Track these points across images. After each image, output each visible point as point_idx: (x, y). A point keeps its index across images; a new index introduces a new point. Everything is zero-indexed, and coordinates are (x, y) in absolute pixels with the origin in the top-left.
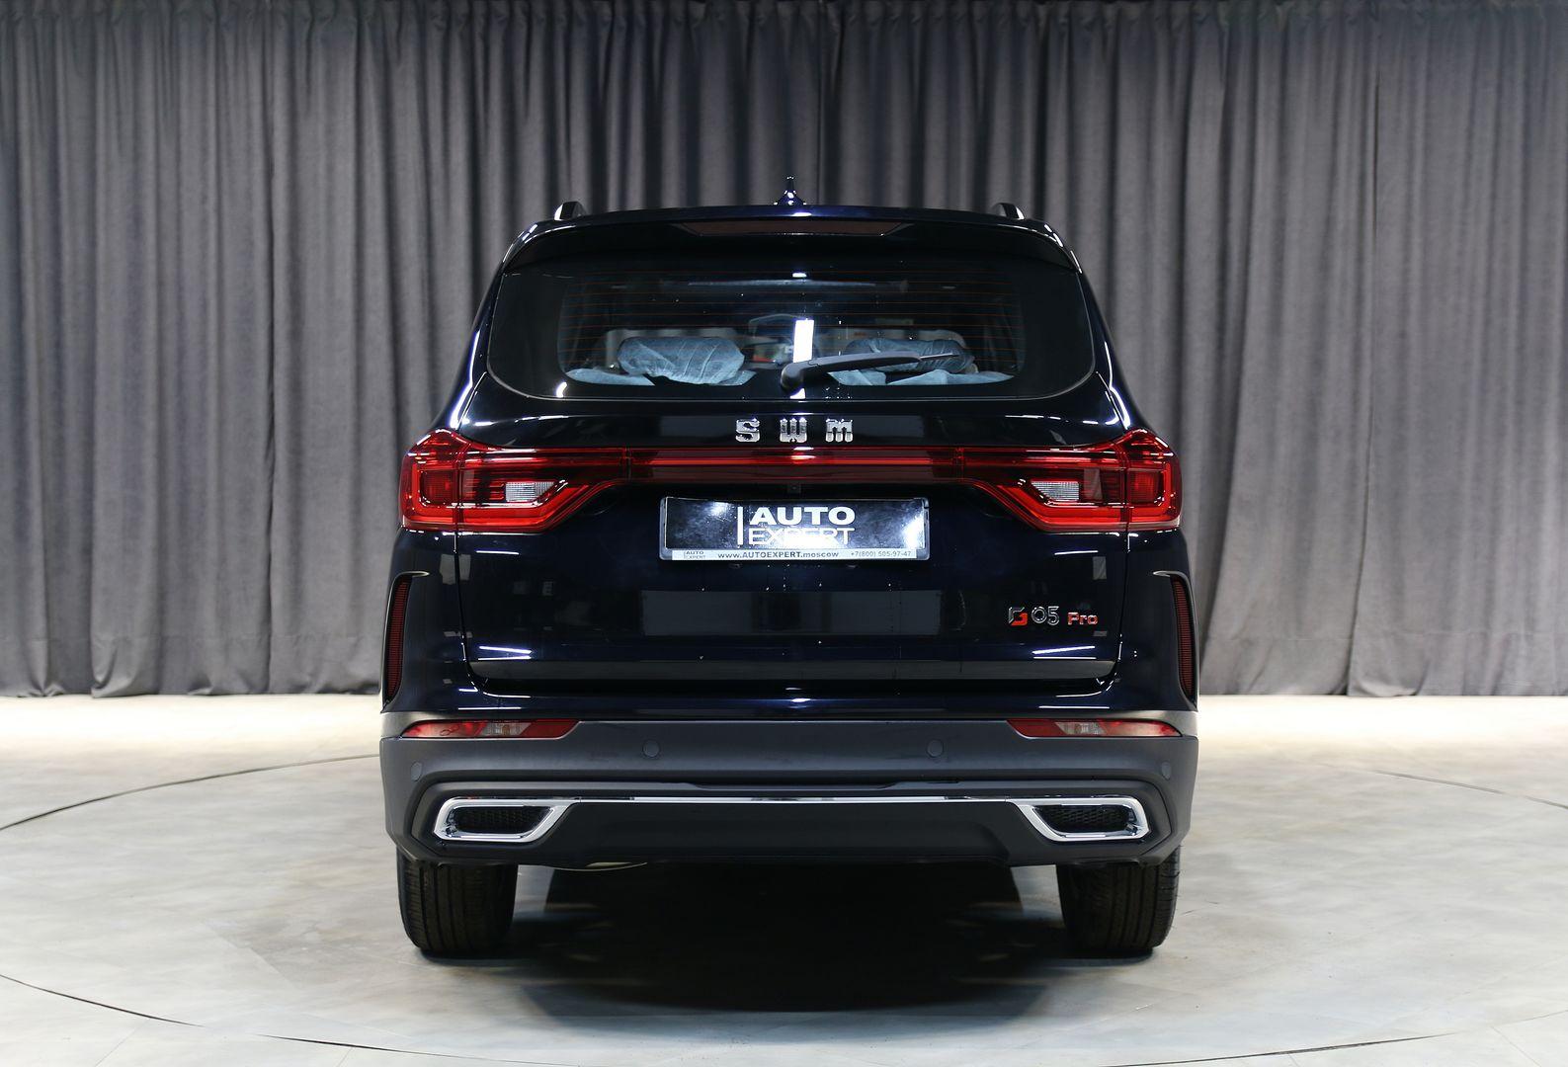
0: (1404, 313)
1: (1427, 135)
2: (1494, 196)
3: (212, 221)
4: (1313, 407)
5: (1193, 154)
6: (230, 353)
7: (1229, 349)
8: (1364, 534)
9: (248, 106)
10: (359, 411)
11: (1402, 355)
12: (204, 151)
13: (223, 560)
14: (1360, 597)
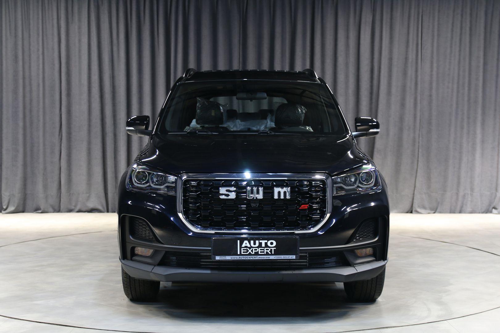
0: (431, 89)
1: (438, 31)
2: (460, 51)
3: (41, 57)
4: (401, 119)
6: (47, 101)
7: (374, 100)
8: (418, 161)
9: (53, 20)
10: (90, 120)
11: (430, 103)
12: (38, 34)
13: (45, 169)
14: (417, 181)
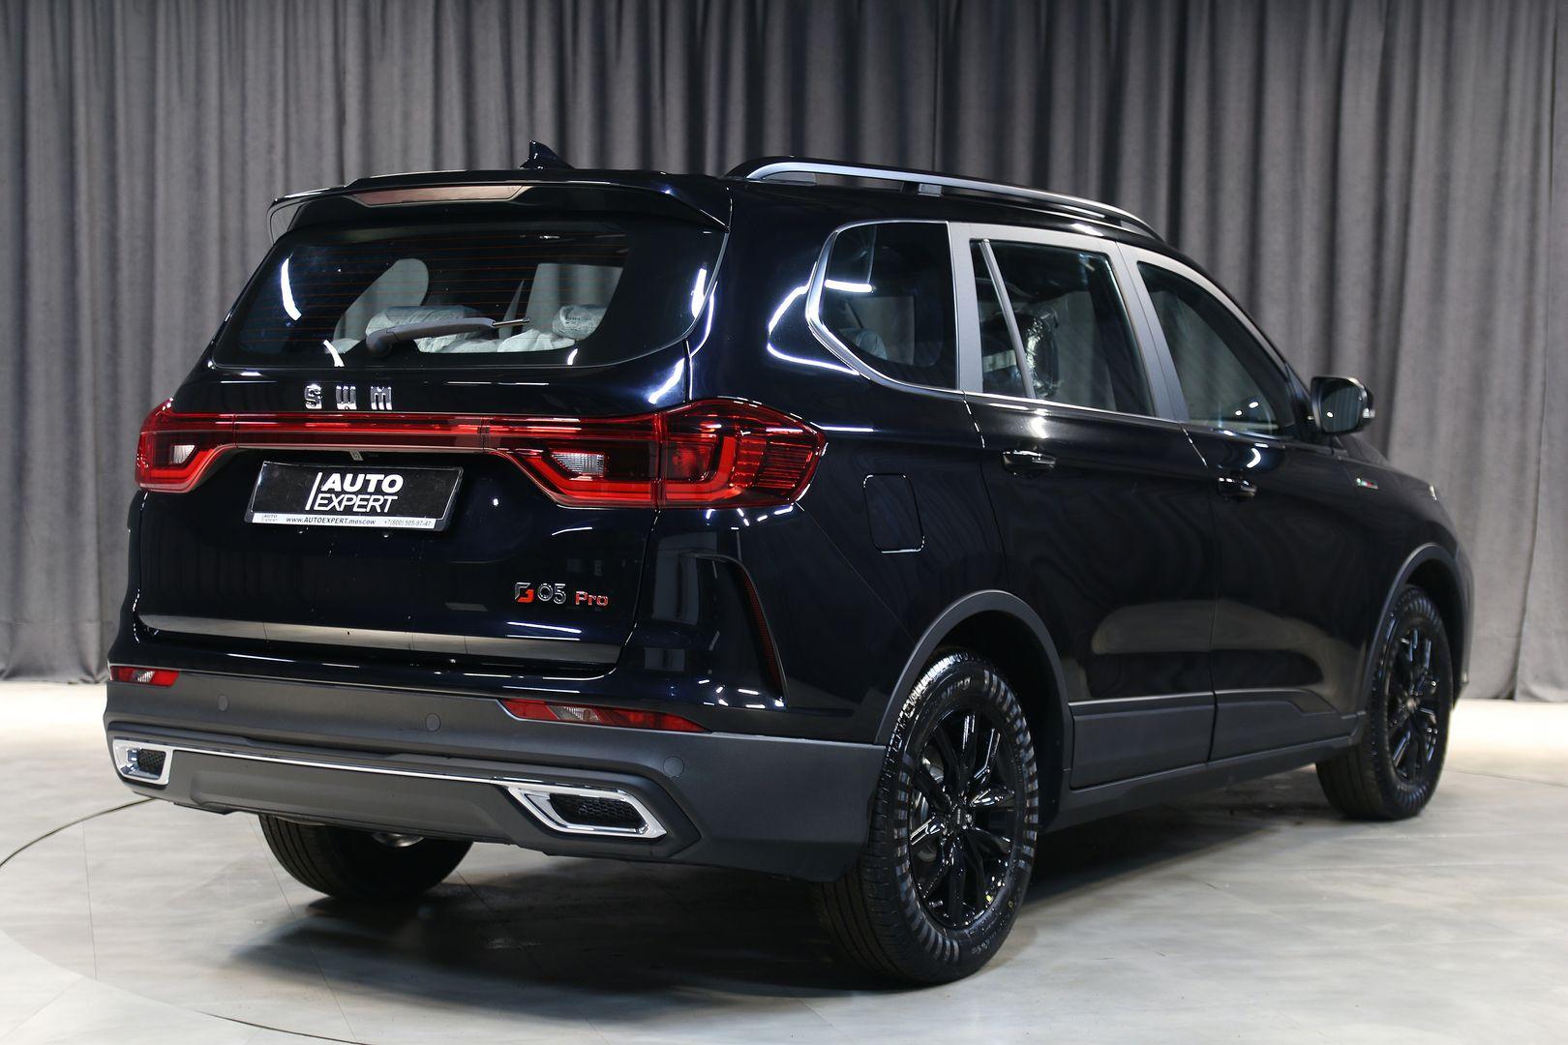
3: (279, 172)
5: (1348, 102)
7: (1385, 318)
8: (1535, 522)
9: (319, 48)
14: (1530, 592)
